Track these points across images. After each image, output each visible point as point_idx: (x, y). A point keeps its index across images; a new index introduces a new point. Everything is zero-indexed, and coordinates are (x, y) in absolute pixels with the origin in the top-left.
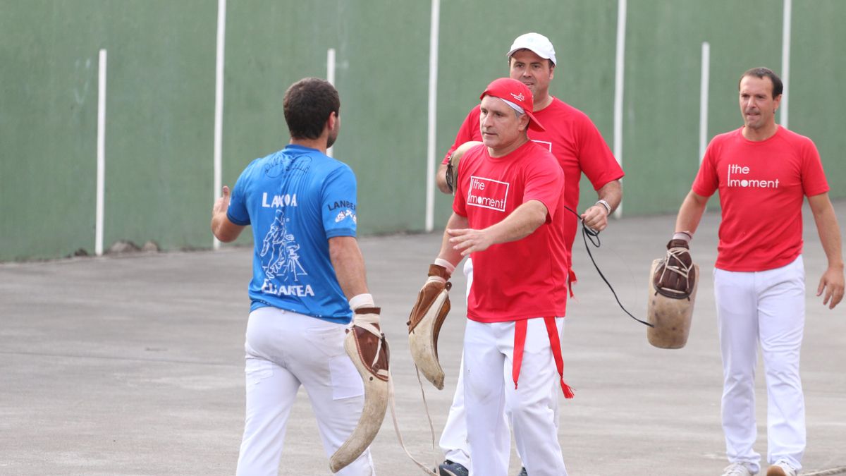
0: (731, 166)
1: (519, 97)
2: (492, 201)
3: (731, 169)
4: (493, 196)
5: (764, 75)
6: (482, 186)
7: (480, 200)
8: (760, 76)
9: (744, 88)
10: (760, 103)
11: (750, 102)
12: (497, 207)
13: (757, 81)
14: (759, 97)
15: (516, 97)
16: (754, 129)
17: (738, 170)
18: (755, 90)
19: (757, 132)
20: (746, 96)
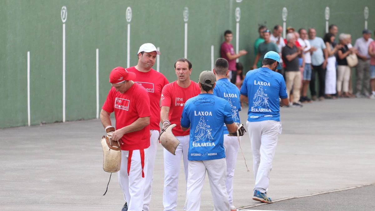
0: (177, 98)
1: (121, 78)
2: (124, 107)
3: (177, 99)
4: (124, 105)
5: (185, 61)
6: (120, 101)
7: (119, 106)
8: (184, 61)
9: (177, 66)
10: (184, 71)
11: (181, 71)
12: (126, 109)
13: (182, 63)
14: (184, 69)
15: (120, 80)
16: (182, 82)
17: (180, 99)
18: (182, 67)
19: (184, 83)
20: (179, 69)
